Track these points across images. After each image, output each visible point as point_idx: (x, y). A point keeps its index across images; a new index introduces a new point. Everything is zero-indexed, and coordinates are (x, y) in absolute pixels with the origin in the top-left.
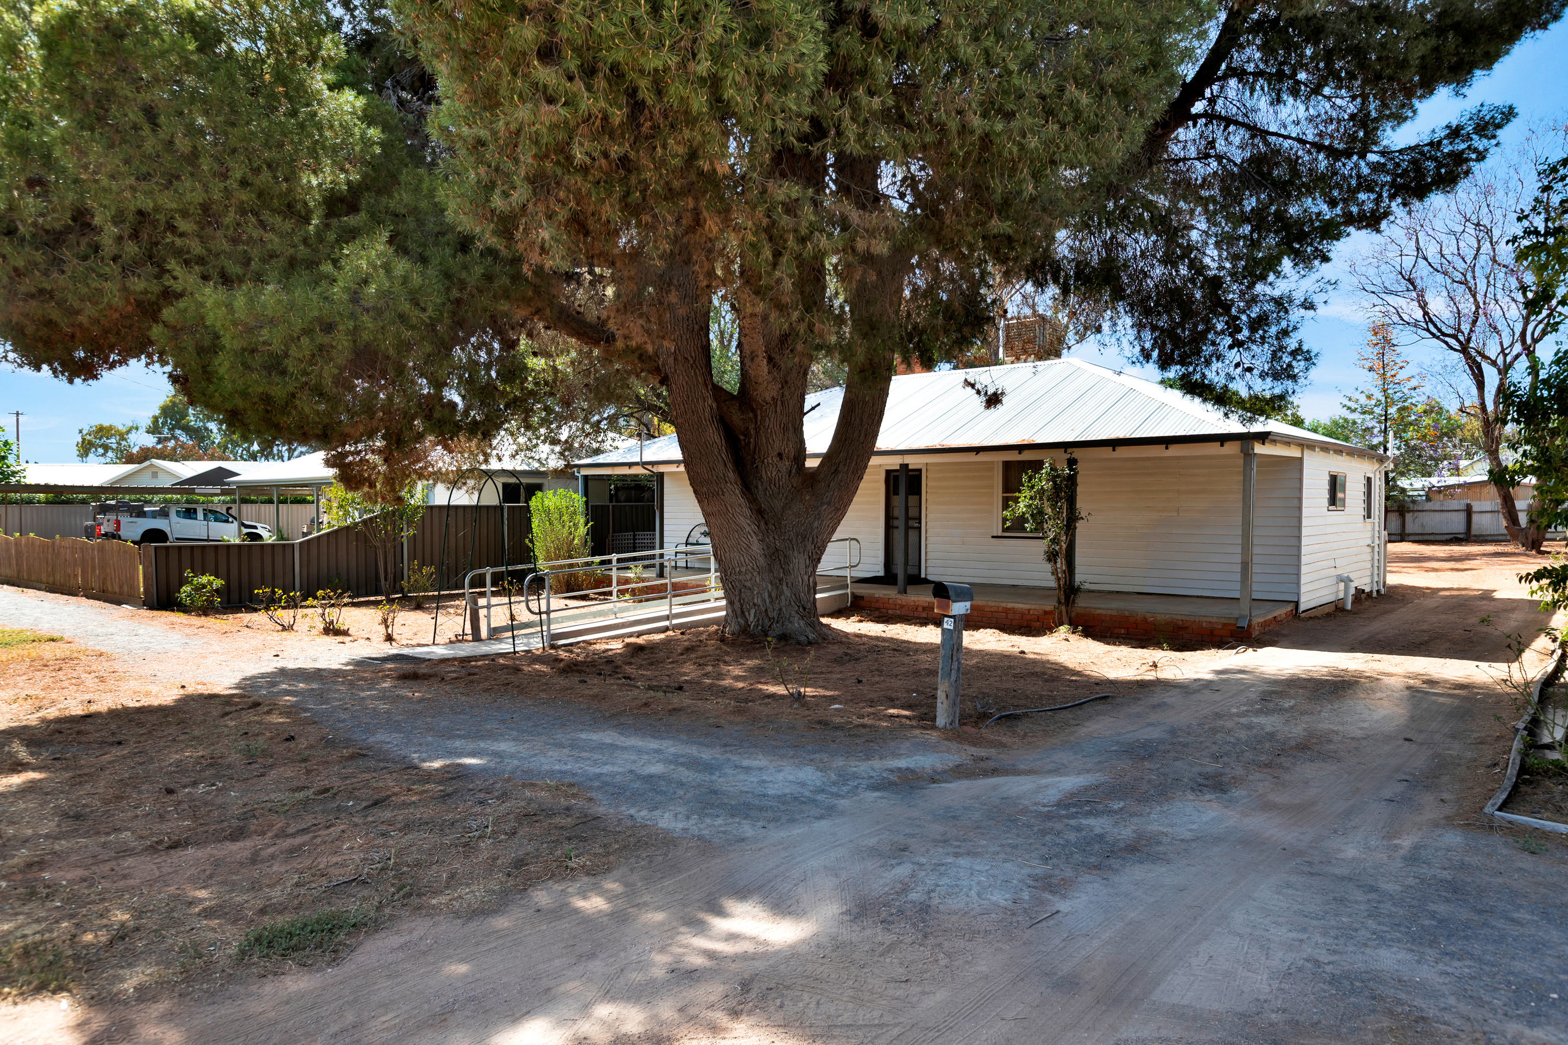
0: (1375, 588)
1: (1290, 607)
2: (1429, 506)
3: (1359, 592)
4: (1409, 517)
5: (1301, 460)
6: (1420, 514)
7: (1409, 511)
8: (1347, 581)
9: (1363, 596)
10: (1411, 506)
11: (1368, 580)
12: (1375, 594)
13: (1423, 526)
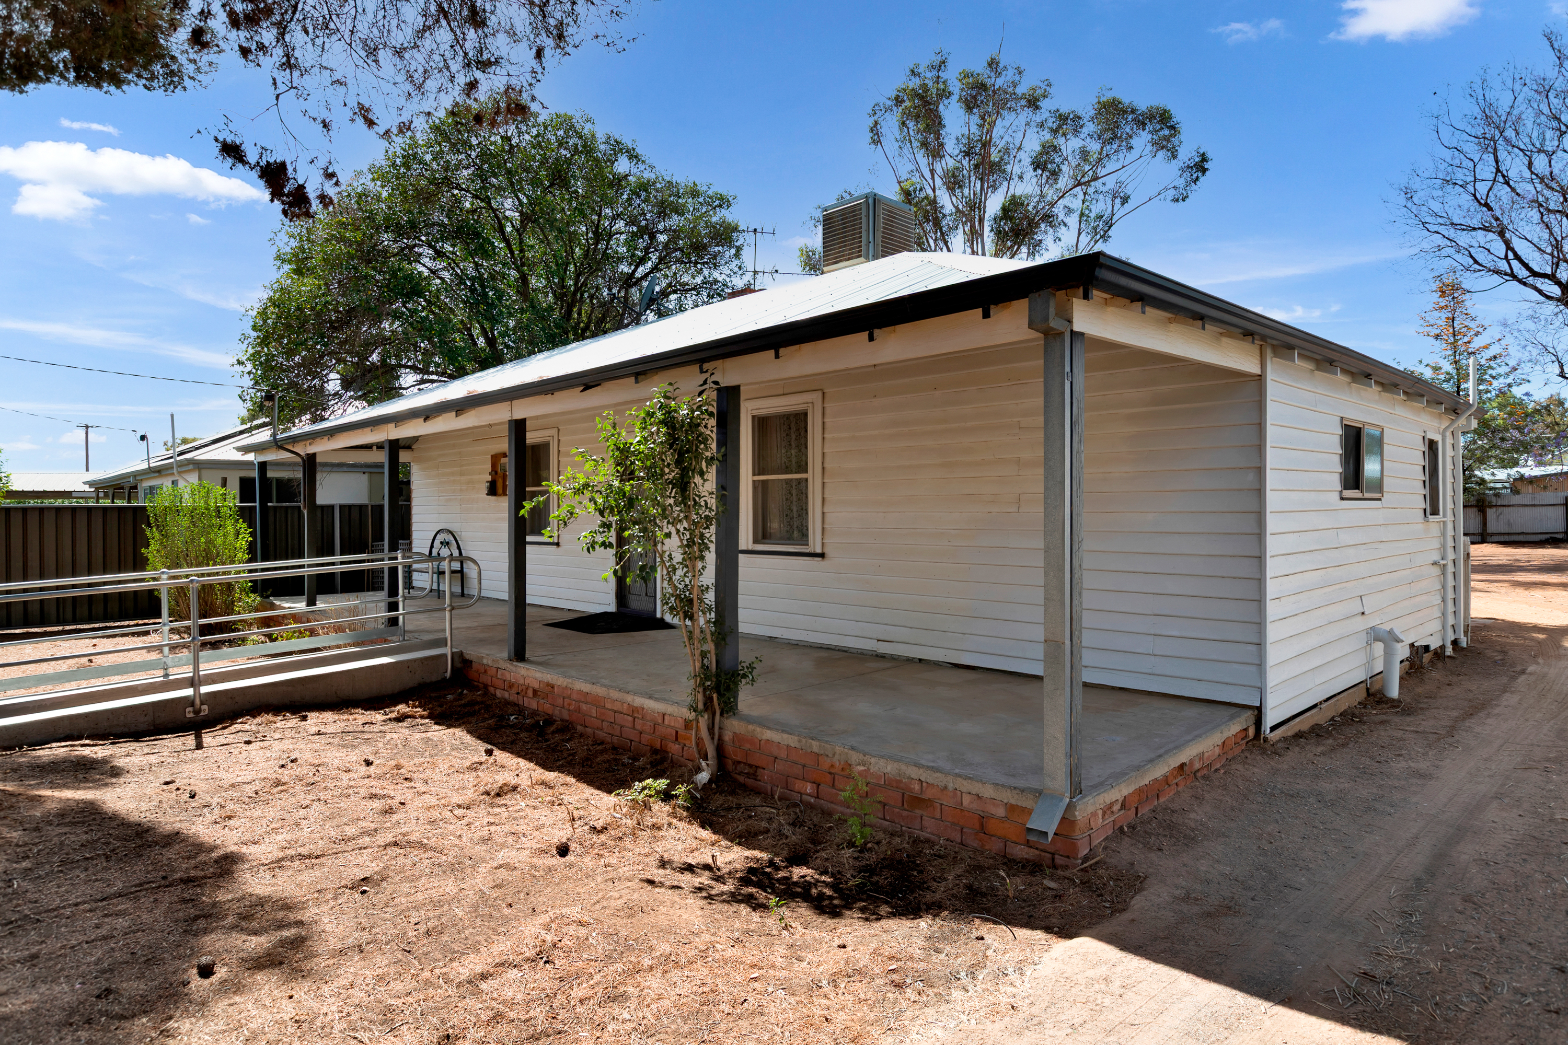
0: (1451, 636)
1: (1243, 721)
2: (1516, 499)
3: (1418, 651)
4: (1490, 513)
5: (1260, 379)
6: (1506, 510)
7: (1491, 506)
8: (1390, 639)
9: (1427, 657)
10: (1494, 499)
11: (1435, 626)
12: (1449, 651)
13: (1509, 524)
